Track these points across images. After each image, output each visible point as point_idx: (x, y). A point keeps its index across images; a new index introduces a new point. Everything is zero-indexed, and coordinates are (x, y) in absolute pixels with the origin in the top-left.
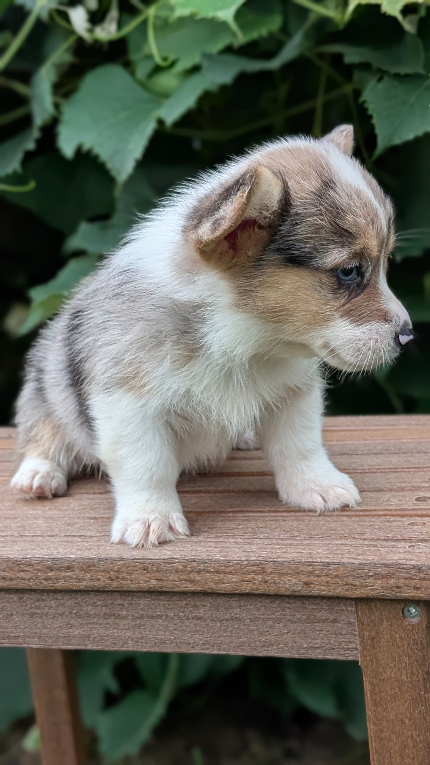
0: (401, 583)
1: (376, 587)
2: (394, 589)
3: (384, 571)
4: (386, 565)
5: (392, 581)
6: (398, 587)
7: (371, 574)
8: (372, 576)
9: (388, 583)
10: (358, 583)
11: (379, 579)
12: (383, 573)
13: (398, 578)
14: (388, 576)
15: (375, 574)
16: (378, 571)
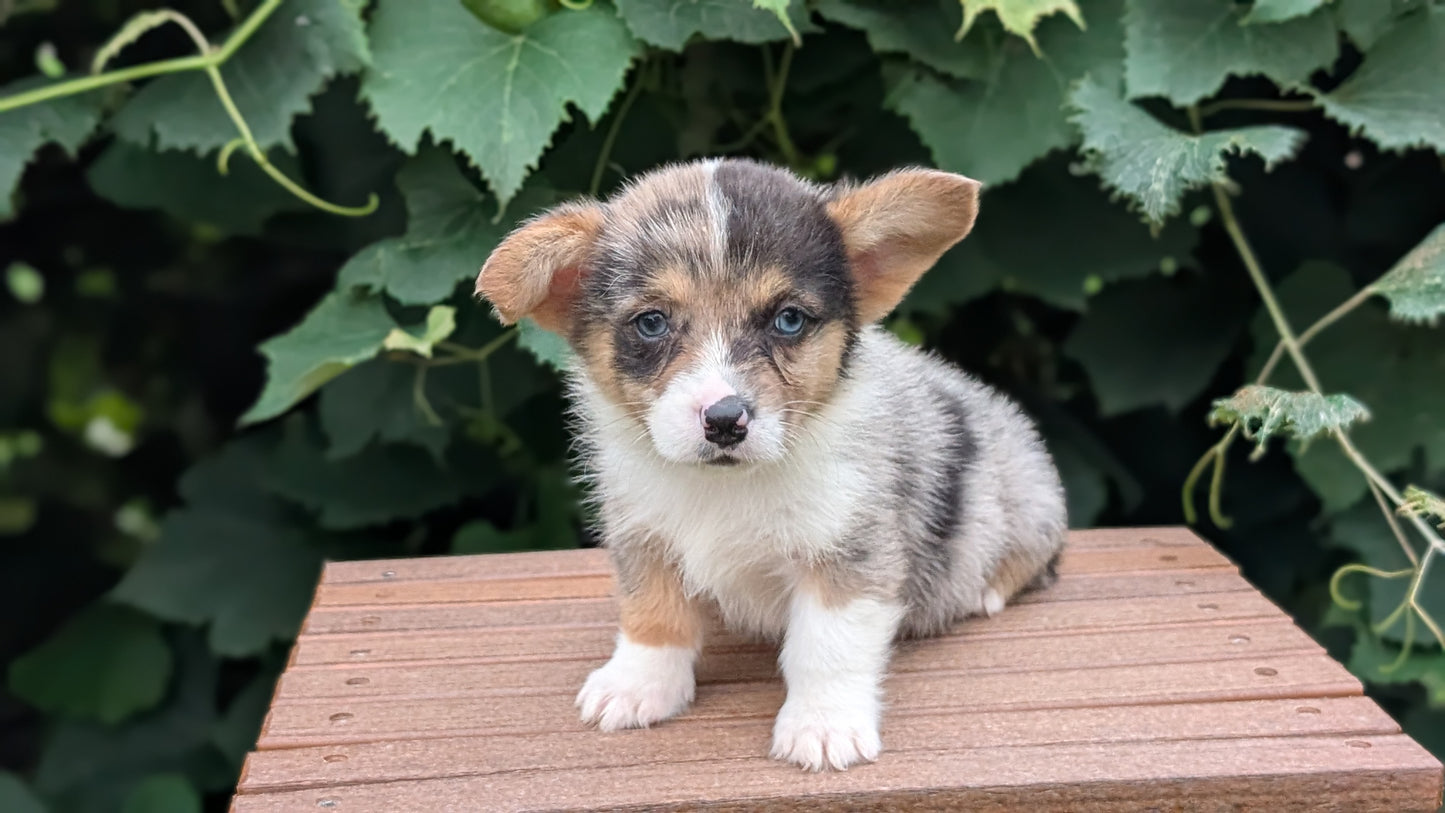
0: (1366, 796)
1: (1332, 804)
2: (1357, 804)
3: (1345, 782)
4: (1348, 774)
5: (1354, 795)
6: (1361, 802)
7: (1328, 786)
8: (1328, 790)
9: (1349, 797)
10: (1308, 800)
11: (1337, 793)
12: (1344, 784)
13: (1363, 790)
14: (1352, 788)
15: (1333, 786)
16: (1336, 782)
